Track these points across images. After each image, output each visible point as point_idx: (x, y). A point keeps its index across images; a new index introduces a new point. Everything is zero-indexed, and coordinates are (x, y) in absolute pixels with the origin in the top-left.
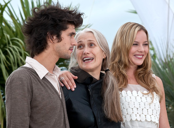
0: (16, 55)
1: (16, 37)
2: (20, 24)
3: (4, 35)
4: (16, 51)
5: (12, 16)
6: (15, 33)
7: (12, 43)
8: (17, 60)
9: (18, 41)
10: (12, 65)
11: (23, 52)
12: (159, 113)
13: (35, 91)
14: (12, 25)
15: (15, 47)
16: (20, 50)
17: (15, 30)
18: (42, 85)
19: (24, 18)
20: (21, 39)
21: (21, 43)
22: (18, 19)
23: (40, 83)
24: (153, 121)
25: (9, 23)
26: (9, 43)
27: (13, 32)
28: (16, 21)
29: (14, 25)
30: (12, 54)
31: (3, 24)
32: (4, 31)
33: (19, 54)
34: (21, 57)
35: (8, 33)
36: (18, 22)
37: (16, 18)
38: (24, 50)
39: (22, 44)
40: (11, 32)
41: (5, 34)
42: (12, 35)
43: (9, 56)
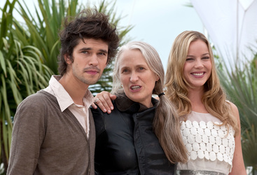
0: (31, 69)
1: (32, 45)
2: (36, 26)
3: (14, 42)
4: (31, 64)
5: (25, 16)
6: (29, 40)
7: (24, 54)
8: (33, 75)
9: (34, 50)
10: (26, 83)
11: (40, 65)
12: (232, 152)
13: (51, 127)
14: (25, 28)
15: (28, 58)
16: (37, 62)
17: (29, 34)
18: (61, 120)
19: (42, 19)
20: (38, 47)
21: (37, 53)
22: (33, 19)
23: (59, 116)
24: (226, 161)
25: (21, 25)
27: (27, 37)
28: (31, 22)
29: (27, 28)
30: (26, 68)
31: (13, 27)
32: (15, 37)
33: (34, 68)
34: (37, 72)
35: (20, 39)
36: (34, 23)
37: (31, 19)
38: (42, 63)
39: (39, 55)
40: (25, 38)
42: (26, 41)
43: (22, 71)
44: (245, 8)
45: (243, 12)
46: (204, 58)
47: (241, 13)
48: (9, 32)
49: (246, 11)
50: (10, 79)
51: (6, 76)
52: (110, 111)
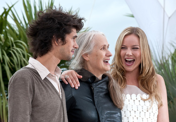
0: (19, 57)
1: (20, 40)
2: (23, 27)
3: (7, 38)
4: (20, 53)
5: (15, 20)
6: (18, 36)
7: (16, 45)
8: (21, 61)
9: (21, 43)
10: (16, 66)
11: (26, 54)
14: (16, 28)
15: (18, 49)
16: (23, 52)
17: (18, 33)
19: (27, 22)
20: (24, 41)
21: (24, 45)
22: (21, 22)
25: (12, 26)
26: (13, 46)
27: (17, 35)
30: (16, 56)
31: (7, 27)
32: (8, 34)
33: (22, 56)
34: (24, 59)
35: (12, 36)
36: (21, 25)
37: (19, 22)
38: (27, 52)
40: (15, 35)
41: (9, 37)
42: (16, 37)
43: (13, 58)
44: (169, 16)
45: (168, 18)
46: (134, 48)
47: (166, 19)
48: (4, 30)
49: (169, 18)
50: (5, 64)
51: (2, 62)
52: (77, 88)
